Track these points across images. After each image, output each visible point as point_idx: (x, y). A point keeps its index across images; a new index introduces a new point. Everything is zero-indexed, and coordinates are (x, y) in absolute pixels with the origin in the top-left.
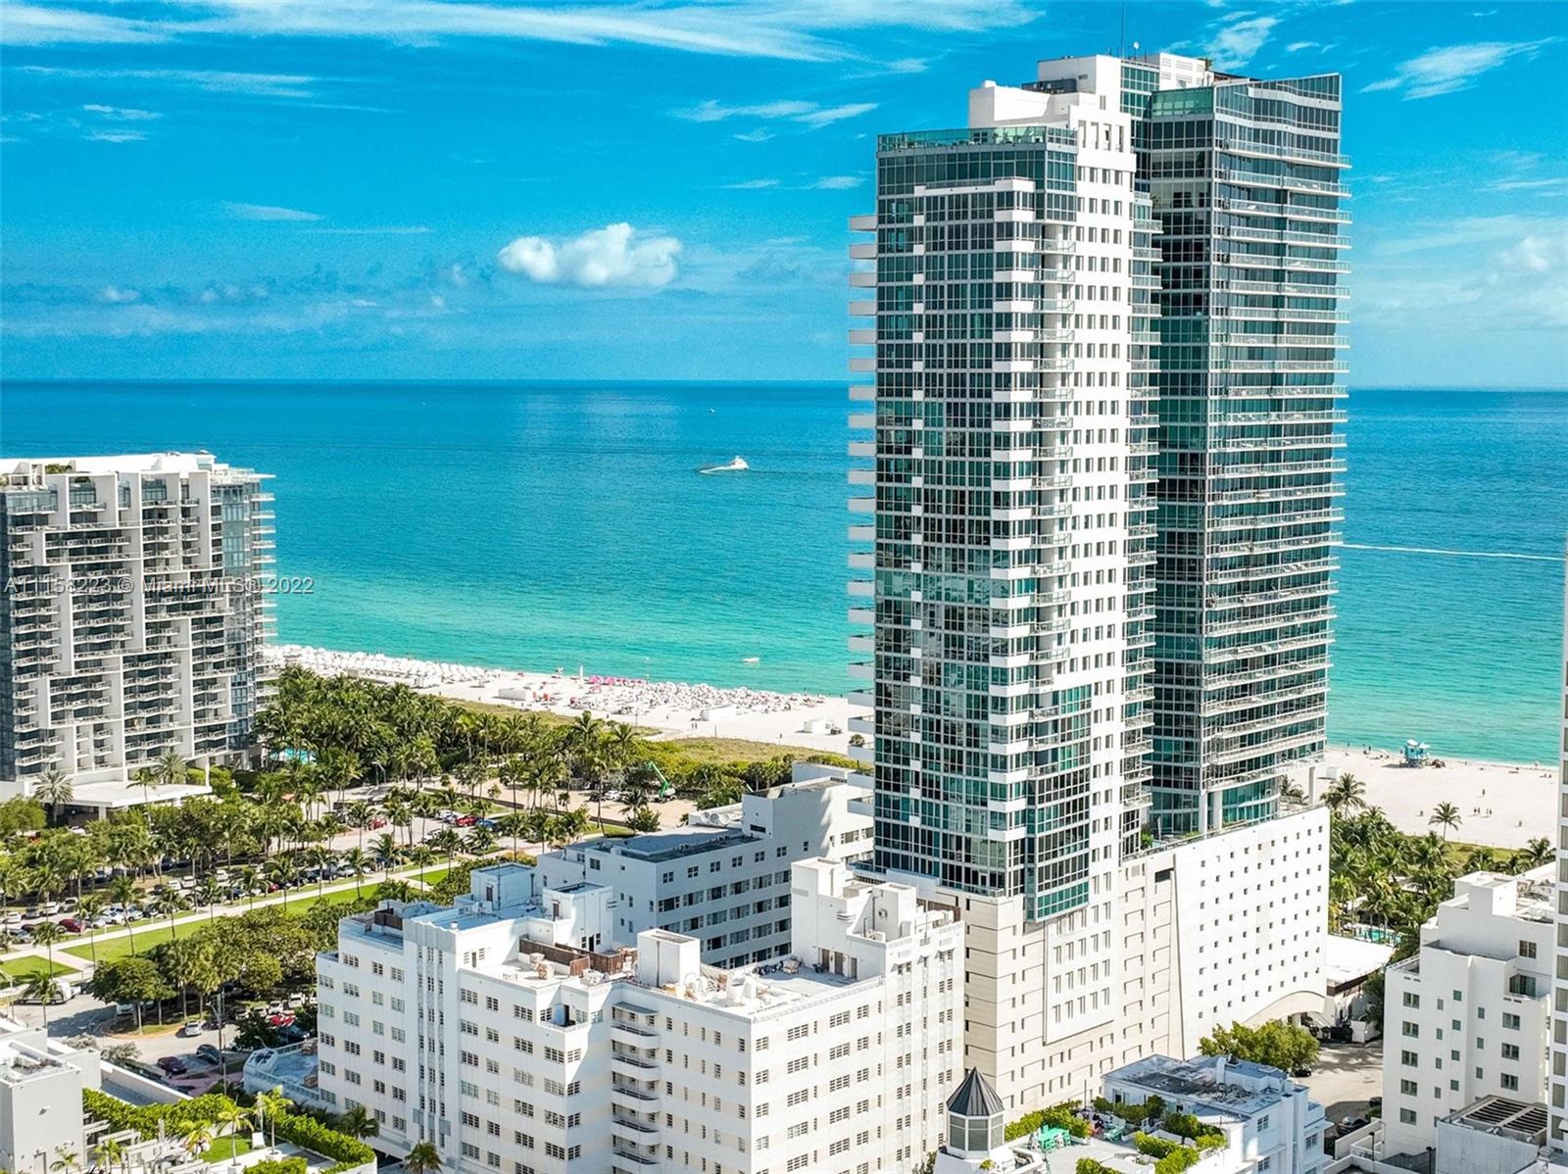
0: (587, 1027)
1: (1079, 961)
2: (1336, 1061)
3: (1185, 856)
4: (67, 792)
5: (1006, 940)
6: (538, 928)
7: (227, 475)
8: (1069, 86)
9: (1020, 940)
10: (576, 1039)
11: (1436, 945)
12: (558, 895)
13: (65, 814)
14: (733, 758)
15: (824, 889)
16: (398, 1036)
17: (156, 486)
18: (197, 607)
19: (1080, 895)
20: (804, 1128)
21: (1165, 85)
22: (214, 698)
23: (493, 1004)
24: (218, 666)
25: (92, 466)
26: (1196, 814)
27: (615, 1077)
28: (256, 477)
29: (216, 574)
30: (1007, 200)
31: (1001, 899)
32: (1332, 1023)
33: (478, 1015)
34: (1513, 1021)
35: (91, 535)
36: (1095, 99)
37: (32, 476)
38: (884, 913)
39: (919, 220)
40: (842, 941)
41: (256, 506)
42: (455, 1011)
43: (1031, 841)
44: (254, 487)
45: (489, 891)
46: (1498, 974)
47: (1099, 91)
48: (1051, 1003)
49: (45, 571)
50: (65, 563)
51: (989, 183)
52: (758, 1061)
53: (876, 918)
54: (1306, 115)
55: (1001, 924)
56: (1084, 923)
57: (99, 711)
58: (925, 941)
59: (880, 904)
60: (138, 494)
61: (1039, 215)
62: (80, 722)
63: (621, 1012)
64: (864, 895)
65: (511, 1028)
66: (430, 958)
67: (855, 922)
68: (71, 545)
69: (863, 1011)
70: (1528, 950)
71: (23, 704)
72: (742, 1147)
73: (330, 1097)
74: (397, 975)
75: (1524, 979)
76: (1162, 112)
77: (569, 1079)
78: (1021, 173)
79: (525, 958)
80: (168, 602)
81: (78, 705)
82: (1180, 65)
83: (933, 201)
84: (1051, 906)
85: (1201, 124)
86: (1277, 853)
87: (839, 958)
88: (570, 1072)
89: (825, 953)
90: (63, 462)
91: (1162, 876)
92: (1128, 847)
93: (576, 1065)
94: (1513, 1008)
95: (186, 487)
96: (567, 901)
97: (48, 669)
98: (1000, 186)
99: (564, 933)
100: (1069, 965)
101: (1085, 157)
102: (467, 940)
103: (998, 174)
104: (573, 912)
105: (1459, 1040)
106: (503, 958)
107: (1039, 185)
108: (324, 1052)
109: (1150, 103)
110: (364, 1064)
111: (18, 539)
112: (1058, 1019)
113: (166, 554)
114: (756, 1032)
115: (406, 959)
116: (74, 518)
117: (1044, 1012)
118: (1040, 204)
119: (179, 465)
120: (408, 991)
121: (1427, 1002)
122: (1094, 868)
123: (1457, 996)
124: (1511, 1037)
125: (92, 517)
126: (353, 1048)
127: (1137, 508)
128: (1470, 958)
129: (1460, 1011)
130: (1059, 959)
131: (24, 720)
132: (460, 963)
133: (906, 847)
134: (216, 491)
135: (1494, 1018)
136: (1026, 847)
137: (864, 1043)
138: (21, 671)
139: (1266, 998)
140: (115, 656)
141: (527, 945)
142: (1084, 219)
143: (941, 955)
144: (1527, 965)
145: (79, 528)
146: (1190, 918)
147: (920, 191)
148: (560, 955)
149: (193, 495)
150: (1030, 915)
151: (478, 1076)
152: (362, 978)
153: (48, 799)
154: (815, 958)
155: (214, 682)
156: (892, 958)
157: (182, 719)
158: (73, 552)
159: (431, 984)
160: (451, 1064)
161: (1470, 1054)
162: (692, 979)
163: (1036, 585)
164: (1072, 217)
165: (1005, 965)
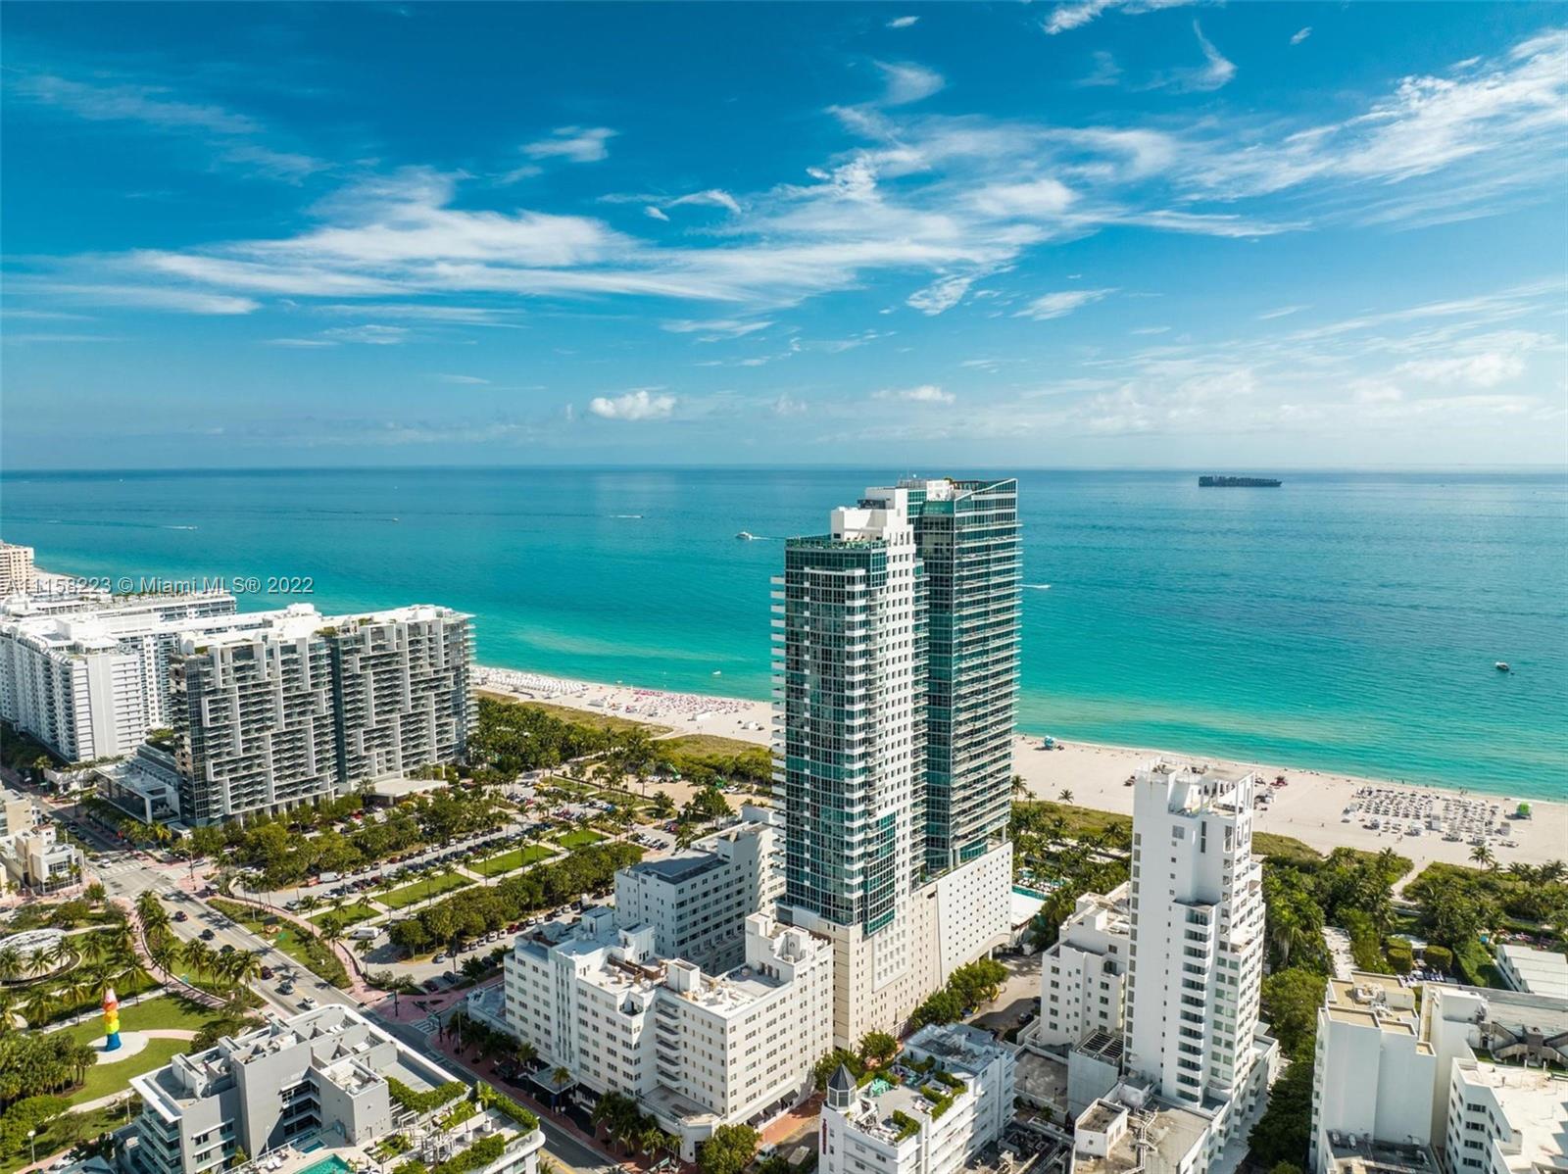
0: (643, 1015)
1: (891, 948)
2: (1015, 969)
3: (943, 883)
4: (373, 788)
5: (854, 947)
6: (617, 951)
7: (452, 617)
8: (882, 505)
9: (862, 945)
10: (638, 1021)
11: (1068, 944)
12: (626, 933)
13: (371, 801)
14: (710, 751)
15: (762, 933)
16: (547, 1004)
17: (415, 628)
18: (437, 687)
19: (891, 916)
20: (754, 1065)
21: (930, 497)
22: (446, 732)
23: (593, 997)
24: (448, 715)
25: (382, 618)
26: (947, 858)
27: (657, 1036)
28: (466, 616)
29: (446, 670)
30: (852, 580)
31: (851, 928)
32: (1013, 945)
33: (586, 1001)
34: (1105, 986)
35: (383, 656)
36: (895, 511)
37: (352, 627)
38: (792, 944)
39: (807, 585)
40: (774, 960)
41: (466, 632)
42: (575, 998)
43: (866, 896)
44: (464, 622)
45: (591, 925)
46: (1098, 962)
47: (897, 507)
48: (876, 972)
49: (359, 676)
50: (370, 672)
51: (841, 570)
52: (731, 1038)
53: (789, 948)
54: (1000, 503)
55: (851, 939)
56: (892, 929)
57: (388, 744)
58: (814, 958)
59: (791, 940)
60: (406, 632)
61: (868, 585)
62: (378, 750)
63: (661, 1006)
64: (782, 936)
65: (604, 1012)
66: (562, 970)
67: (777, 951)
68: (372, 662)
69: (783, 1001)
70: (1113, 949)
71: (350, 744)
72: (723, 1079)
73: (513, 1027)
74: (545, 974)
75: (1111, 963)
76: (928, 512)
77: (634, 1043)
78: (859, 566)
79: (610, 967)
80: (423, 686)
81: (377, 742)
82: (937, 485)
83: (813, 576)
84: (877, 925)
85: (948, 519)
86: (986, 871)
87: (770, 968)
88: (635, 1039)
89: (763, 965)
90: (367, 616)
91: (930, 896)
92: (914, 884)
93: (638, 1034)
94: (1106, 980)
95: (430, 627)
96: (631, 936)
97: (362, 725)
98: (847, 573)
99: (630, 955)
100: (885, 951)
101: (891, 551)
102: (580, 961)
103: (847, 567)
104: (634, 943)
105: (1078, 1008)
106: (600, 967)
107: (868, 571)
108: (508, 990)
109: (922, 507)
110: (529, 1014)
111: (345, 662)
112: (879, 978)
113: (421, 662)
114: (729, 1025)
115: (550, 966)
116: (374, 648)
117: (873, 978)
118: (869, 579)
119: (426, 614)
120: (551, 983)
121: (1063, 972)
122: (897, 901)
123: (1078, 971)
124: (1104, 993)
125: (382, 647)
126: (523, 1005)
127: (918, 718)
128: (1085, 954)
129: (1079, 979)
130: (880, 950)
131: (350, 752)
132: (578, 975)
133: (802, 895)
134: (446, 627)
135: (1096, 983)
136: (863, 899)
137: (784, 1016)
138: (348, 728)
139: (982, 942)
140: (396, 715)
141: (612, 960)
142: (890, 582)
143: (821, 964)
144: (1112, 956)
145: (376, 653)
146: (944, 912)
147: (807, 570)
148: (627, 967)
149: (434, 630)
150: (866, 932)
151: (588, 1032)
152: (527, 971)
153: (363, 792)
154: (758, 967)
155: (446, 724)
156: (797, 971)
157: (431, 744)
158: (374, 665)
159: (562, 983)
160: (574, 1023)
161: (1083, 1014)
162: (696, 988)
163: (867, 770)
164: (884, 584)
165: (853, 958)
